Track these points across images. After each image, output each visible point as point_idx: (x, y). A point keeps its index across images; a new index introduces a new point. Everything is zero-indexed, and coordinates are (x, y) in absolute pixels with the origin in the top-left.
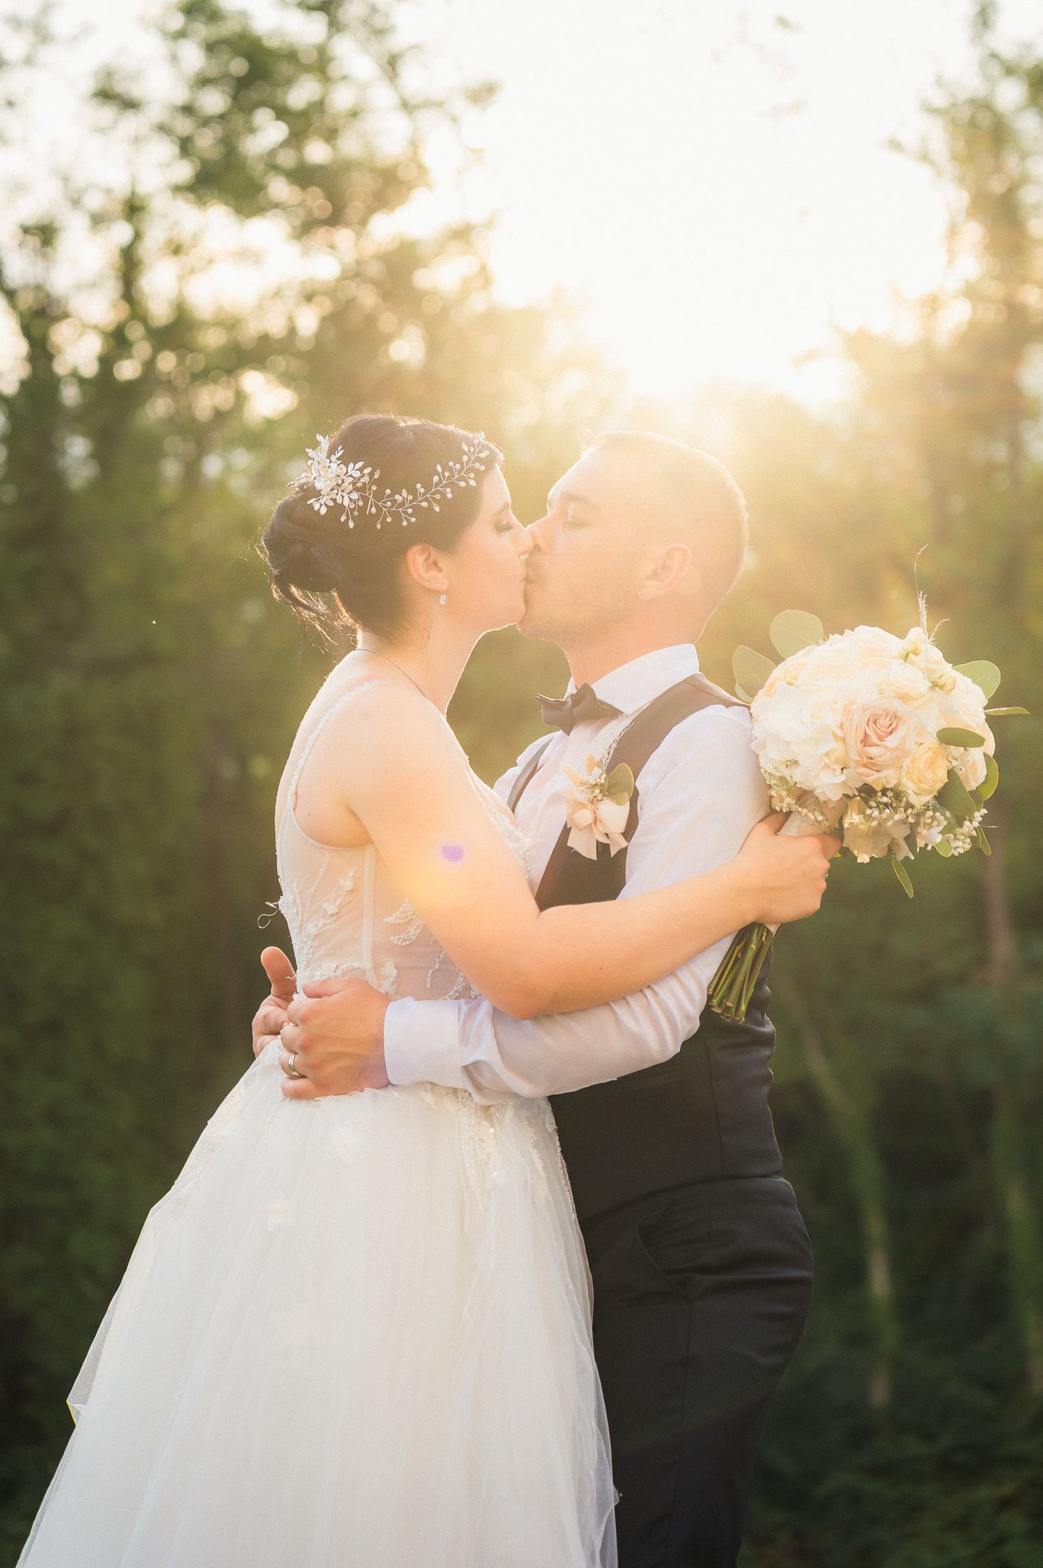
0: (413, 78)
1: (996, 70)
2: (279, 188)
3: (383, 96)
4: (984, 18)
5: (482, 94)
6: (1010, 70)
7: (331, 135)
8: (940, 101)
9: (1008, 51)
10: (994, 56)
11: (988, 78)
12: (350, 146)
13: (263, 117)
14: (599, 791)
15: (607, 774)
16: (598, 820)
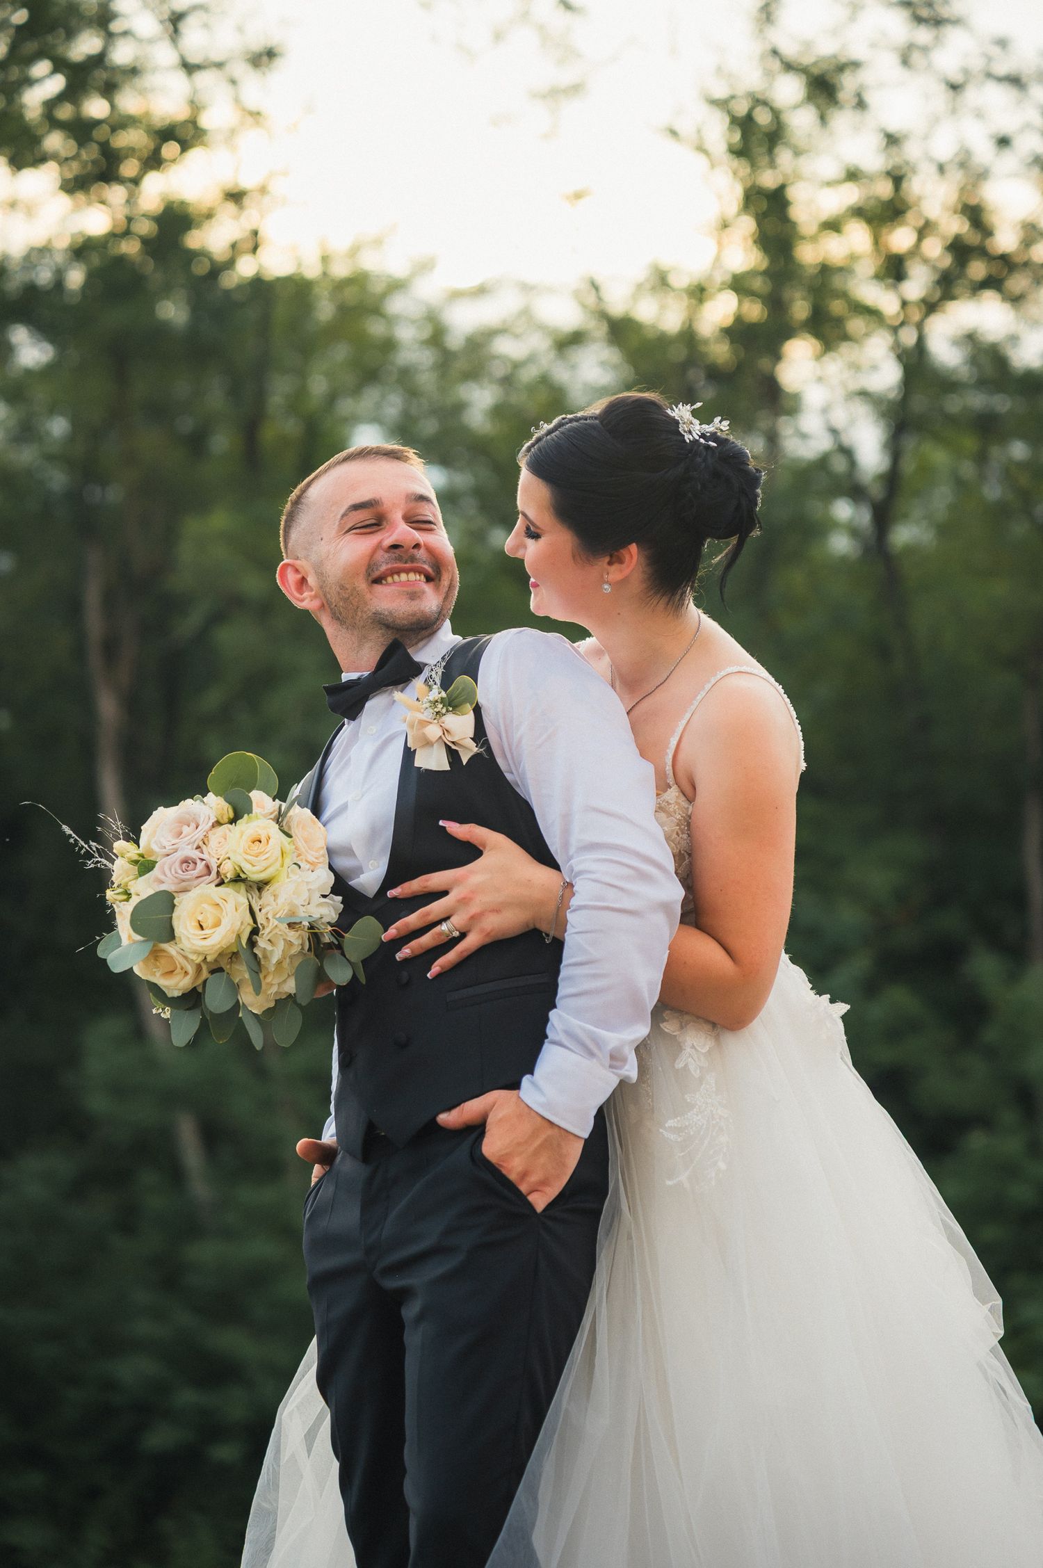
0: (195, 39)
1: (776, 65)
2: (55, 141)
3: (164, 55)
4: (767, 14)
5: (264, 57)
6: (789, 67)
7: (109, 90)
8: (721, 92)
9: (790, 50)
10: (775, 52)
11: (769, 74)
12: (129, 102)
13: (41, 68)
14: (441, 706)
15: (446, 691)
16: (446, 731)
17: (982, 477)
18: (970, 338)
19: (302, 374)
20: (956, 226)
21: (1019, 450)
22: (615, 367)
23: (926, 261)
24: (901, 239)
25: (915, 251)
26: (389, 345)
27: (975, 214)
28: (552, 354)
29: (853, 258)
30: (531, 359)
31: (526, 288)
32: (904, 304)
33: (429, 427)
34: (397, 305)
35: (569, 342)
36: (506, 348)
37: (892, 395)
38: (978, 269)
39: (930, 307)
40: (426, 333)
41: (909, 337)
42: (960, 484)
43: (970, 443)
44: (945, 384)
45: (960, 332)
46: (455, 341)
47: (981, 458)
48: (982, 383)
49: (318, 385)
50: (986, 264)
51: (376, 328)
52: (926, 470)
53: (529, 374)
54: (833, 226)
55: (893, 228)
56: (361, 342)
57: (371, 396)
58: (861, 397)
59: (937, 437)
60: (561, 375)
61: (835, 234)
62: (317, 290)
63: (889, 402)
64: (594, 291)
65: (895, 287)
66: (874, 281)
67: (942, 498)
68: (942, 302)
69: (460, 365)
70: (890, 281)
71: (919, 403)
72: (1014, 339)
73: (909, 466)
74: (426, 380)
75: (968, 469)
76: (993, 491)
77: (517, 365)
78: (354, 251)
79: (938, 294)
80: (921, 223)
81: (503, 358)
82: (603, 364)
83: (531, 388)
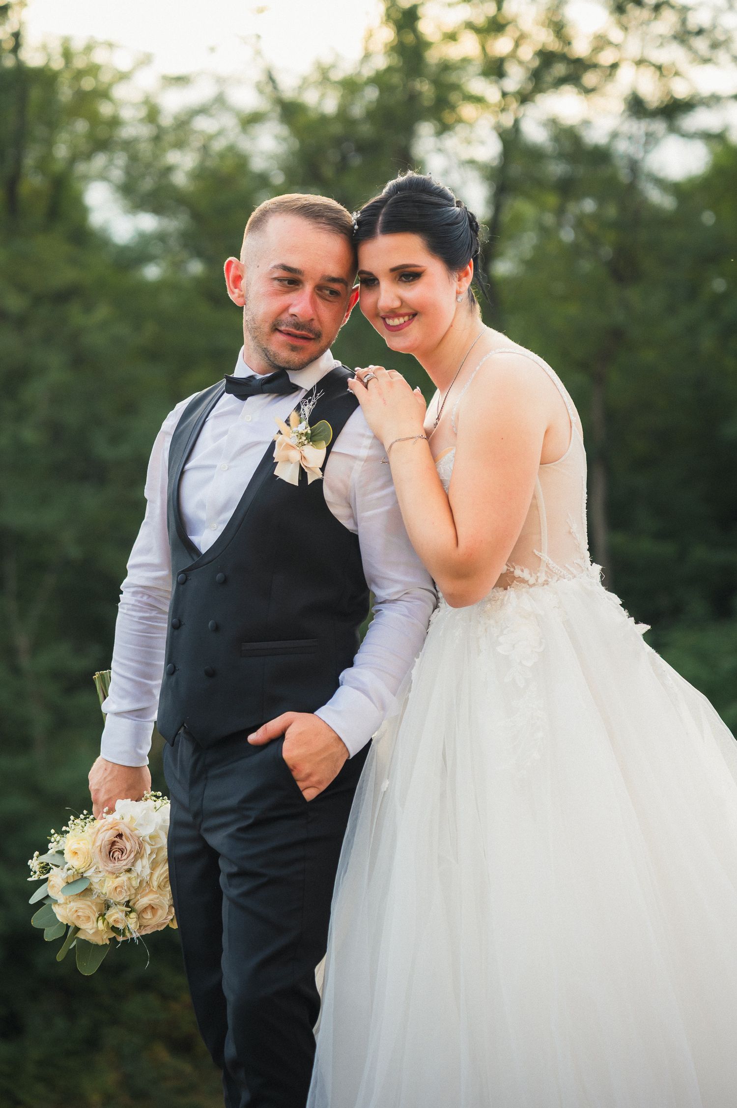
14: (305, 438)
15: (311, 427)
16: (303, 457)
17: (560, 225)
18: (553, 123)
19: (49, 143)
20: (545, 38)
21: (589, 205)
22: (285, 139)
23: (521, 62)
24: (502, 46)
25: (513, 55)
26: (115, 122)
27: (559, 28)
28: (238, 129)
29: (466, 61)
30: (220, 133)
31: (220, 80)
32: (504, 94)
33: (147, 184)
34: (120, 92)
35: (251, 120)
36: (203, 124)
37: (495, 163)
38: (560, 69)
39: (524, 98)
40: (143, 113)
41: (507, 121)
42: (545, 232)
43: (552, 200)
44: (535, 154)
45: (544, 117)
46: (166, 120)
47: (560, 212)
48: (561, 156)
49: (61, 151)
50: (565, 65)
51: (105, 109)
52: (518, 219)
53: (218, 145)
54: (452, 37)
55: (496, 38)
56: (94, 119)
57: (100, 160)
58: (471, 165)
59: (528, 196)
60: (245, 145)
61: (453, 43)
62: (60, 79)
63: (492, 168)
64: (271, 83)
65: (497, 82)
66: (482, 78)
67: (528, 241)
68: (534, 93)
69: (170, 138)
70: (493, 78)
71: (516, 169)
72: (586, 123)
73: (506, 217)
74: (145, 149)
75: (549, 219)
76: (567, 235)
77: (211, 138)
78: (89, 49)
79: (530, 86)
80: (517, 34)
81: (202, 132)
82: (276, 137)
83: (222, 156)
